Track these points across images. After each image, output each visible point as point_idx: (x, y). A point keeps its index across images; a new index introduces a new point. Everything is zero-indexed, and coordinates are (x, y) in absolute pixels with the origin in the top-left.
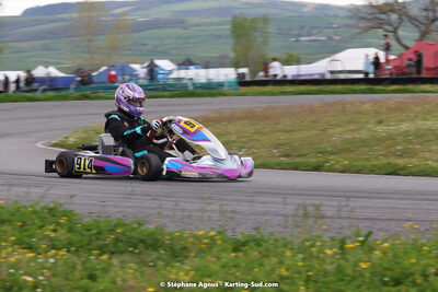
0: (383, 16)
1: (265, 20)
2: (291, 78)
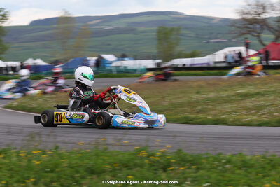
0: (251, 26)
2: (188, 66)
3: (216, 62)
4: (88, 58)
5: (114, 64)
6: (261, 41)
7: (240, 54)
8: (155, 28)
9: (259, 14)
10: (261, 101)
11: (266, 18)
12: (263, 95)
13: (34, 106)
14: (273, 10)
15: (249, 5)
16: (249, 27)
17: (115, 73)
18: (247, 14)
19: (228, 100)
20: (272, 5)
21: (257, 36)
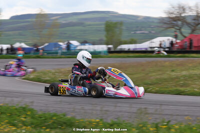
0: (174, 22)
1: (121, 23)
2: (132, 50)
3: (151, 48)
5: (78, 48)
9: (181, 14)
11: (185, 16)
13: (48, 78)
14: (190, 11)
15: (173, 8)
20: (190, 8)
21: (179, 30)
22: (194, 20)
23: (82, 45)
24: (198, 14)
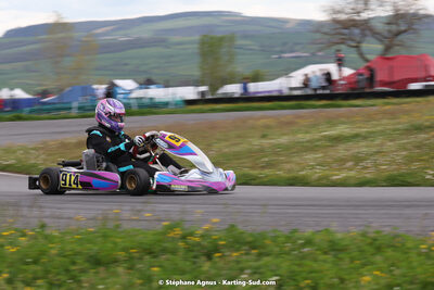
0: (346, 31)
1: (231, 38)
3: (291, 89)
4: (95, 86)
5: (134, 95)
6: (361, 55)
7: (328, 75)
8: (197, 38)
9: (359, 13)
10: (362, 148)
11: (370, 19)
12: (365, 138)
14: (381, 6)
16: (342, 33)
17: (135, 109)
18: (339, 12)
19: (311, 147)
21: (356, 47)
22: (389, 24)
23: (141, 88)
24: (397, 10)
